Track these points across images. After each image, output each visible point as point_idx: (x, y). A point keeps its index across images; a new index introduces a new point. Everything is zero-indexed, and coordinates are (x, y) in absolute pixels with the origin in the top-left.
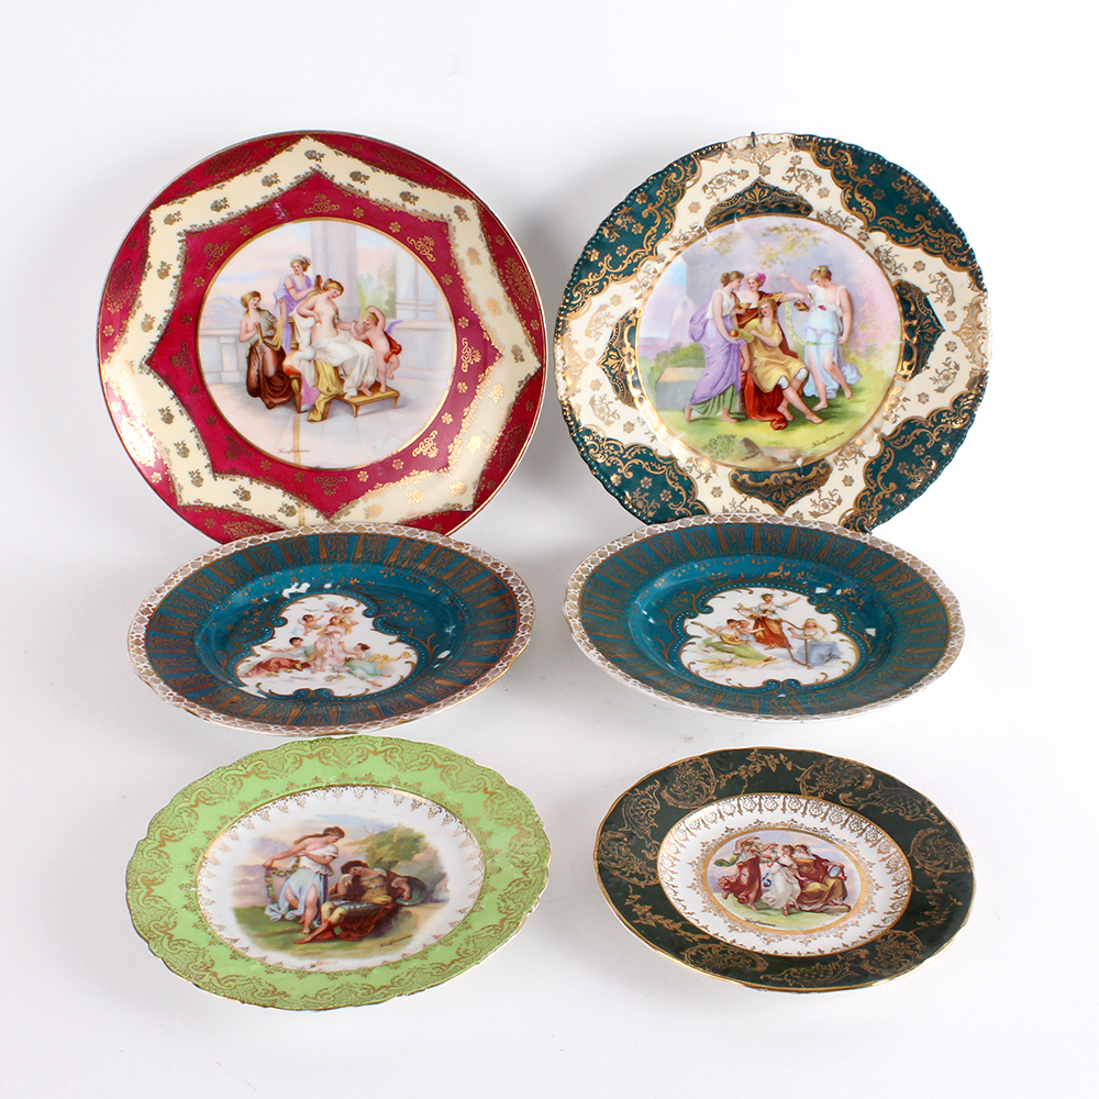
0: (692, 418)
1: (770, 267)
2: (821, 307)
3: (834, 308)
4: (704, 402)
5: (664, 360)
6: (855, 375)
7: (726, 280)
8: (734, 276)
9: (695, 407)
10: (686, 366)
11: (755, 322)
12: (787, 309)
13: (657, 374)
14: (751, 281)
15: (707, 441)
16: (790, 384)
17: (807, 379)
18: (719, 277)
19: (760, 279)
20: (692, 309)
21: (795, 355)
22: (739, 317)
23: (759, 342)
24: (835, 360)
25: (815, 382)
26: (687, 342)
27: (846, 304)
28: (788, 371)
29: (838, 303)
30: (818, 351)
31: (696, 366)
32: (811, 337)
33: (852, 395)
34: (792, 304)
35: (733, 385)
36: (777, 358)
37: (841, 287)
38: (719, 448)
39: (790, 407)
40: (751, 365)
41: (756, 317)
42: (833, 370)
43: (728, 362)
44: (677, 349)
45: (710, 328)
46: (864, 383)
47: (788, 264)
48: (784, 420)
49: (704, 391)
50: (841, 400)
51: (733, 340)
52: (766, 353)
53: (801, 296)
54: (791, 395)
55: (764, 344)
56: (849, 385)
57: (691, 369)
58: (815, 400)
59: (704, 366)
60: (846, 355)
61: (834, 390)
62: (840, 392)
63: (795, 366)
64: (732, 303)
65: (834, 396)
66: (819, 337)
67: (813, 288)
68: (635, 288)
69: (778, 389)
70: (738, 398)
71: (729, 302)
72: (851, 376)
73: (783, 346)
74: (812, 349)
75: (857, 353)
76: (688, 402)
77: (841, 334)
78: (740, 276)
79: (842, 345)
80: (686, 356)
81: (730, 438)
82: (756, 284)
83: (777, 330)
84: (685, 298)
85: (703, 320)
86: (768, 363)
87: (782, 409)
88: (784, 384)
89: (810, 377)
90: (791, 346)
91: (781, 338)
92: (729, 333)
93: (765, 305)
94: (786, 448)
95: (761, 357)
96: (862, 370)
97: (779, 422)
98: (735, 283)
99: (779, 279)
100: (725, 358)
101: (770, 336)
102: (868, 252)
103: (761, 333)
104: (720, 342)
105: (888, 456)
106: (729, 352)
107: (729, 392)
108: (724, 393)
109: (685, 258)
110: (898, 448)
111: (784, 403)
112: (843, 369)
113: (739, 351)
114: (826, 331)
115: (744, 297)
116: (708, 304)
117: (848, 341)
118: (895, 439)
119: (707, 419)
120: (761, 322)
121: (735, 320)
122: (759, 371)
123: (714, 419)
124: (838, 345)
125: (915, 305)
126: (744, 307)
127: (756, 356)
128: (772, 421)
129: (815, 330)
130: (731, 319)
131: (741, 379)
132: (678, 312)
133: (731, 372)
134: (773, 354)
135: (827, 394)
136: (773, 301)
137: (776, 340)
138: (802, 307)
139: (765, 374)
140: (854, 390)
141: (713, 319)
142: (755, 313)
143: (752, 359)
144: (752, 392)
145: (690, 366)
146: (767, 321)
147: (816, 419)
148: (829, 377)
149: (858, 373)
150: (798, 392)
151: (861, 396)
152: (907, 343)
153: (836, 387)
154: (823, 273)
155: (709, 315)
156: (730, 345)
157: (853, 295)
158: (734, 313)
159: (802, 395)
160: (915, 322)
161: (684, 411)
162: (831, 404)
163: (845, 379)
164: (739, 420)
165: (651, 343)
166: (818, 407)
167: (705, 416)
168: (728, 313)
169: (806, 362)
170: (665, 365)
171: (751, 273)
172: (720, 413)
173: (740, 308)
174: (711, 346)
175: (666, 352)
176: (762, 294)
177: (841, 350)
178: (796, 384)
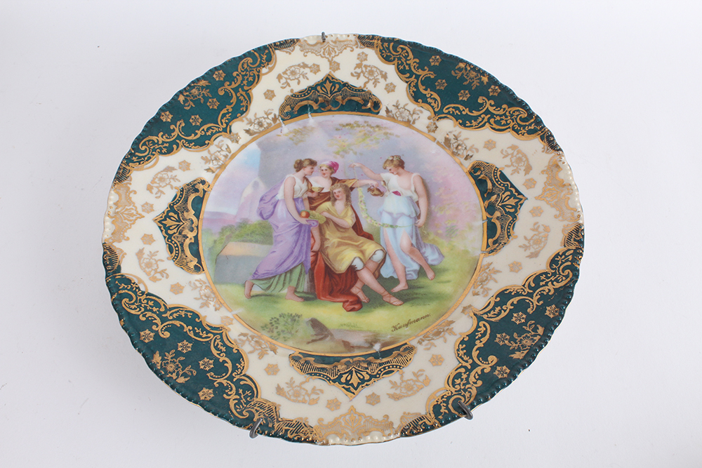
0: (252, 294)
1: (343, 157)
2: (396, 193)
3: (409, 193)
4: (269, 278)
5: (228, 233)
6: (436, 256)
7: (299, 166)
8: (307, 163)
9: (257, 282)
10: (251, 241)
11: (327, 205)
12: (360, 194)
13: (219, 247)
14: (324, 168)
15: (267, 320)
16: (365, 265)
17: (384, 260)
18: (293, 163)
19: (334, 167)
20: (263, 189)
21: (369, 237)
22: (311, 200)
23: (331, 224)
24: (414, 242)
25: (392, 263)
26: (255, 219)
27: (420, 188)
28: (362, 252)
29: (413, 189)
30: (395, 233)
31: (263, 243)
32: (387, 219)
33: (435, 276)
34: (366, 189)
35: (302, 264)
36: (350, 239)
37: (415, 174)
38: (281, 328)
39: (366, 288)
40: (322, 245)
41: (329, 200)
42: (412, 252)
43: (297, 242)
44: (243, 224)
45: (280, 209)
46: (447, 262)
47: (361, 154)
48: (358, 301)
49: (270, 267)
50: (423, 281)
51: (303, 221)
52: (339, 234)
53: (374, 183)
54: (366, 277)
55: (337, 225)
56: (431, 266)
57: (257, 246)
58: (394, 281)
59: (271, 243)
60: (425, 236)
61: (414, 271)
62: (421, 272)
63: (370, 247)
64: (304, 187)
65: (415, 277)
66: (395, 220)
67: (386, 175)
68: (206, 160)
69: (352, 270)
70: (306, 278)
71: (301, 186)
72: (432, 257)
73: (357, 227)
74: (388, 232)
75: (437, 234)
76: (250, 277)
77: (418, 217)
78: (313, 163)
79: (420, 227)
80: (253, 232)
81: (295, 318)
82: (329, 171)
83: (350, 212)
84: (257, 179)
85: (273, 201)
86: (340, 244)
87: (356, 290)
88: (358, 264)
89: (388, 260)
90: (365, 227)
91: (355, 220)
92: (300, 213)
93: (338, 190)
94: (361, 331)
95: (333, 238)
96: (445, 251)
97: (352, 303)
98: (308, 169)
99: (351, 167)
100: (295, 238)
101: (343, 218)
102: (438, 143)
103: (333, 215)
104: (290, 223)
105: (483, 329)
106: (298, 233)
107: (297, 271)
108: (291, 271)
109: (259, 145)
110: (493, 320)
111: (359, 285)
112: (423, 250)
113: (310, 232)
114: (402, 214)
115: (317, 182)
116: (279, 186)
117: (426, 223)
118: (489, 312)
119: (270, 295)
120: (333, 204)
121: (307, 203)
122: (331, 252)
123: (278, 297)
124: (416, 227)
125: (491, 180)
126: (316, 190)
127: (327, 236)
128: (344, 302)
129: (390, 214)
130: (302, 201)
131: (310, 259)
132: (248, 191)
133: (300, 251)
134: (346, 235)
135: (406, 275)
136: (346, 186)
137: (349, 222)
138: (376, 192)
139: (337, 255)
140: (437, 271)
141: (284, 200)
142: (328, 197)
143: (323, 239)
144: (323, 271)
145: (256, 242)
146: (340, 205)
147: (394, 300)
148: (409, 259)
149: (440, 254)
150: (374, 274)
151: (445, 277)
152: (489, 220)
153: (416, 267)
154: (396, 162)
155: (280, 196)
156: (301, 226)
157: (428, 181)
158: (306, 196)
159: (378, 276)
160: (494, 198)
161: (244, 285)
162: (411, 285)
163: (426, 260)
164: (306, 299)
165: (217, 217)
166: (397, 289)
167: (269, 292)
168: (300, 195)
169: (382, 243)
170: (229, 238)
171: (324, 160)
172: (285, 291)
173: (312, 192)
174: (281, 225)
175: (231, 227)
176: (334, 180)
177: (419, 232)
178: (372, 266)
